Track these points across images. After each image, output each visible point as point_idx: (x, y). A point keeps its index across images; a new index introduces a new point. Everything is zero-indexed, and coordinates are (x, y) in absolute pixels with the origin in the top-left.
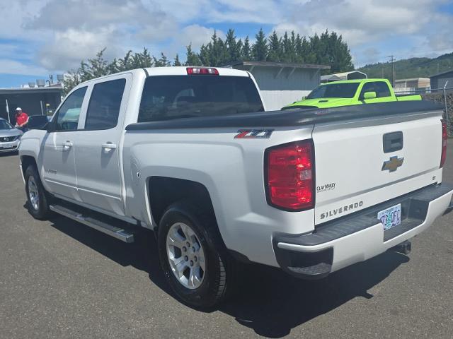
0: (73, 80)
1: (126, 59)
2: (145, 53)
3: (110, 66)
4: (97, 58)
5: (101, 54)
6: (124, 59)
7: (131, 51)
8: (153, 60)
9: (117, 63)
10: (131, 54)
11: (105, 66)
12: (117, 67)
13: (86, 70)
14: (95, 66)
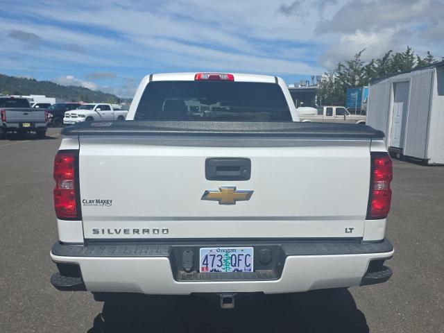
0: (328, 80)
1: (384, 59)
2: (408, 52)
3: (367, 66)
4: (354, 59)
5: (359, 55)
6: (382, 60)
7: (391, 51)
8: (417, 59)
9: (374, 64)
10: (391, 53)
11: (361, 67)
12: (374, 68)
13: (342, 71)
14: (351, 67)
